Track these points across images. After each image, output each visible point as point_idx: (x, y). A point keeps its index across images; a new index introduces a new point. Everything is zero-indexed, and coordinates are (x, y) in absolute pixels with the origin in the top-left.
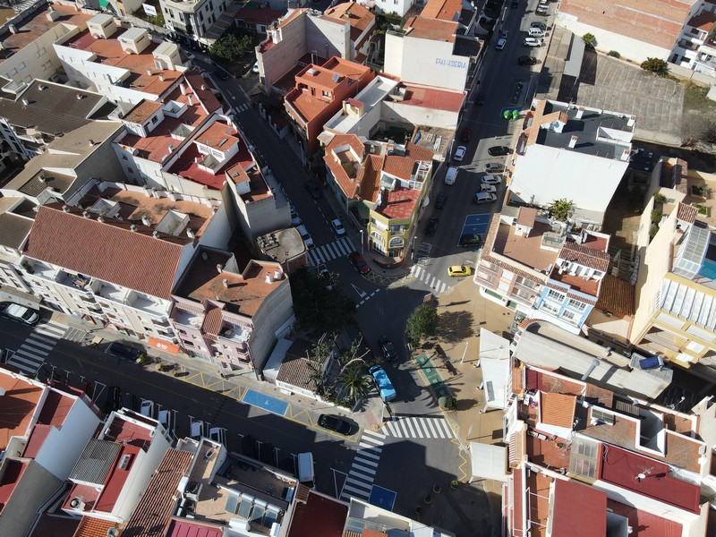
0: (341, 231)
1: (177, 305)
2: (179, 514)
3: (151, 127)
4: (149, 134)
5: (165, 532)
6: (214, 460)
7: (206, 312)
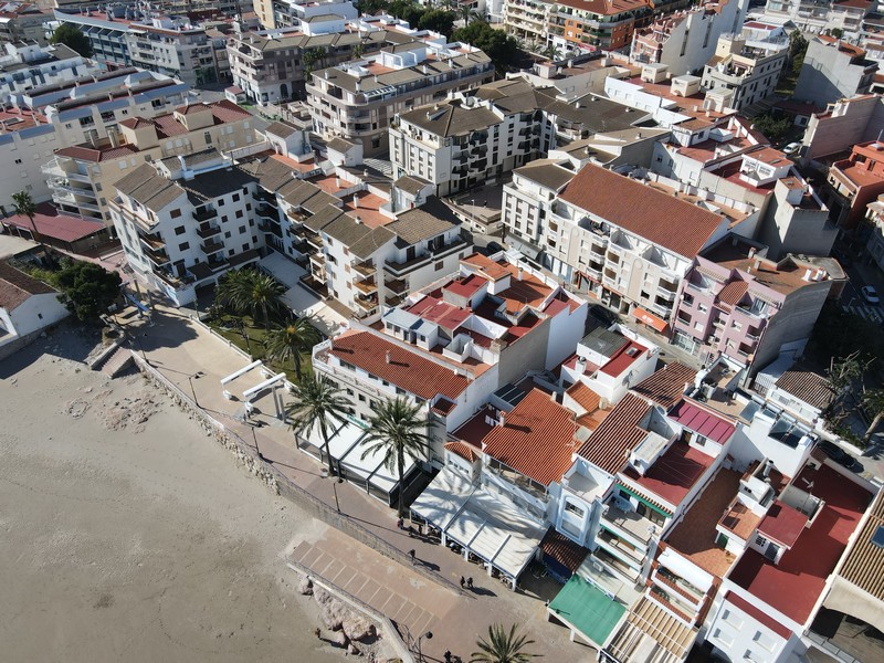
0: (871, 299)
1: (697, 269)
2: (692, 395)
3: (696, 140)
4: (691, 146)
5: (675, 404)
6: (729, 380)
7: (728, 282)
